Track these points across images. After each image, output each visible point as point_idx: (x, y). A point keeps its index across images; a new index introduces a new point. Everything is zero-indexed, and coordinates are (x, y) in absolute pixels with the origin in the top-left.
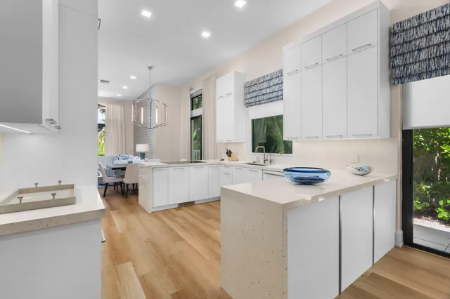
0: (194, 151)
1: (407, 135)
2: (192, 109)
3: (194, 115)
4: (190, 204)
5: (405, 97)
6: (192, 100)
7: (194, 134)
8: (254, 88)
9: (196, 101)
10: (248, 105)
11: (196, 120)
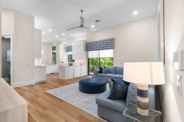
0: (53, 62)
1: (88, 59)
2: (53, 50)
3: (53, 52)
4: (53, 73)
5: (88, 53)
6: (53, 47)
7: (53, 57)
8: (68, 48)
9: (54, 48)
10: (67, 51)
11: (54, 53)
